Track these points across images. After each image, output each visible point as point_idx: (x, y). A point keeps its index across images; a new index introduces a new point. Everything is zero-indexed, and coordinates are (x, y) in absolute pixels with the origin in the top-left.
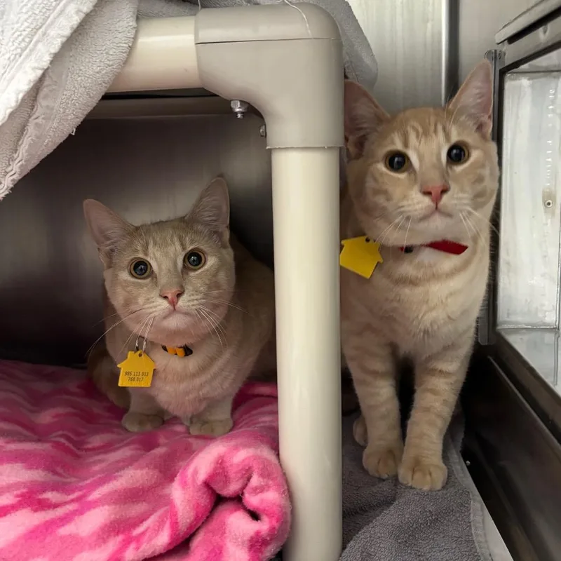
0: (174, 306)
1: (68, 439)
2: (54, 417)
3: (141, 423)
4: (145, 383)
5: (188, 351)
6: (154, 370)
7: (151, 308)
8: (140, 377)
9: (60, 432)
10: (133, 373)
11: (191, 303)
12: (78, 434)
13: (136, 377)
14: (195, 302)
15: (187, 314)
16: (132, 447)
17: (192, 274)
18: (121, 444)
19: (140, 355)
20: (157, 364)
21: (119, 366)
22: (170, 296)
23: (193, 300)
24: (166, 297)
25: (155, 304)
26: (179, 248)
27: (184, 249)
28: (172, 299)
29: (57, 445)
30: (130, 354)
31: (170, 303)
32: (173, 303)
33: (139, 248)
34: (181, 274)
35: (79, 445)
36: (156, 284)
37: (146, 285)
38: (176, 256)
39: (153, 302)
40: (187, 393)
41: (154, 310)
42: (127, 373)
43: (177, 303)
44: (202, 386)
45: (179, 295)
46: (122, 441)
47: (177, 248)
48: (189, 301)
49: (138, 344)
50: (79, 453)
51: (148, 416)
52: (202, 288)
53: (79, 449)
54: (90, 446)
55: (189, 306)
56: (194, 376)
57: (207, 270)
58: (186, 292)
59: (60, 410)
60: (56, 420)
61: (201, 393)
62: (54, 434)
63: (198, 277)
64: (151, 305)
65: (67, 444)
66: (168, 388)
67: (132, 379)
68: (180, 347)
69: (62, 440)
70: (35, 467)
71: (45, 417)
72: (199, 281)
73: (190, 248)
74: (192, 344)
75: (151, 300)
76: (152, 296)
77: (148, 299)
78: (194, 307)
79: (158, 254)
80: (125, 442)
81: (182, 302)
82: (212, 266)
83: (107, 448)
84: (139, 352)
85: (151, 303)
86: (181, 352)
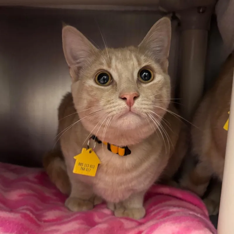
0: (130, 107)
1: (31, 212)
2: (20, 196)
3: (80, 205)
4: (92, 173)
5: (127, 151)
6: (99, 165)
7: (111, 107)
8: (89, 168)
9: (25, 207)
10: (84, 165)
11: (144, 106)
12: (37, 210)
13: (86, 168)
14: (146, 106)
15: (138, 115)
16: (78, 221)
17: (144, 85)
18: (69, 219)
19: (90, 152)
20: (102, 160)
21: (75, 158)
22: (128, 97)
23: (145, 104)
24: (125, 99)
25: (115, 104)
26: (136, 63)
27: (139, 64)
28: (130, 100)
29: (25, 216)
30: (84, 149)
31: (127, 104)
32: (130, 104)
33: (104, 61)
34: (136, 83)
35: (39, 217)
36: (116, 89)
37: (108, 90)
38: (133, 69)
39: (113, 103)
40: (121, 184)
41: (114, 109)
42: (80, 164)
43: (133, 104)
44: (132, 180)
45: (135, 98)
46: (69, 217)
47: (135, 64)
48: (142, 104)
49: (89, 144)
50: (39, 223)
51: (84, 200)
52: (151, 97)
53: (39, 220)
54: (46, 219)
55: (141, 108)
56: (128, 171)
57: (155, 84)
58: (141, 96)
59: (24, 192)
60: (21, 198)
61: (130, 185)
62: (21, 208)
63: (149, 88)
64: (112, 105)
65: (31, 215)
66: (108, 179)
67: (83, 169)
68: (123, 147)
69: (28, 212)
70: (10, 231)
71: (14, 196)
72: (150, 91)
73: (144, 65)
74: (132, 145)
75: (111, 102)
76: (112, 98)
77: (109, 101)
78: (145, 111)
79: (120, 66)
80: (72, 218)
81: (137, 105)
82: (159, 81)
83: (58, 221)
84: (89, 150)
85: (110, 104)
86: (122, 151)
